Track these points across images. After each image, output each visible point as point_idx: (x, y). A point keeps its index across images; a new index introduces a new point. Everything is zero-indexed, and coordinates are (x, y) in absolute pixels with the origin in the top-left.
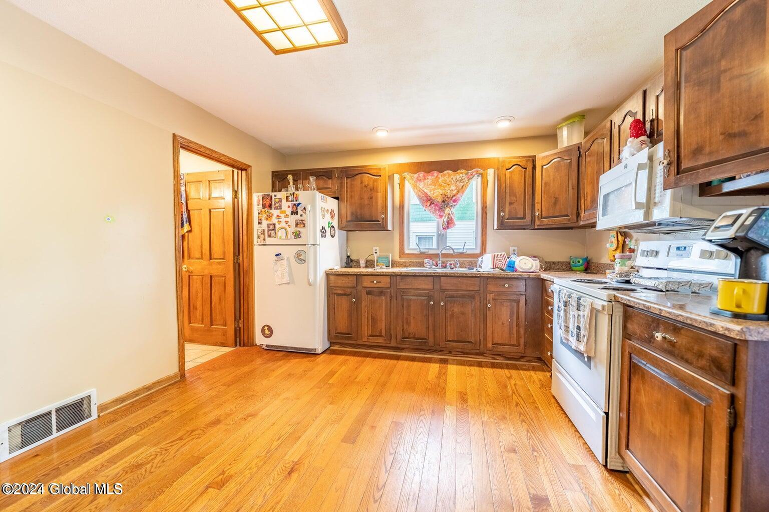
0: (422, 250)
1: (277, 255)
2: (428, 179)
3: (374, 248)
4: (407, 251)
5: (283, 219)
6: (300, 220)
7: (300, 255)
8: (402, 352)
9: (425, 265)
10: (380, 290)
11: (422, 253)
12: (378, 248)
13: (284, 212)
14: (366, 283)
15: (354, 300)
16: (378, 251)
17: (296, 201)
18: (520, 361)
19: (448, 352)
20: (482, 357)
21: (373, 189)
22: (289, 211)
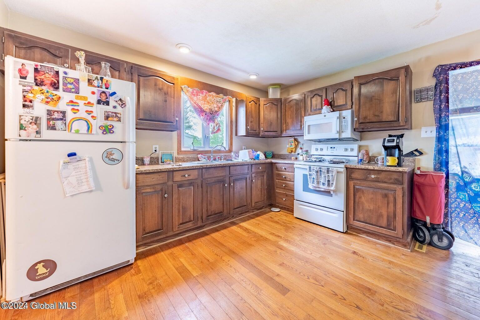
0: (195, 148)
1: (70, 155)
2: (199, 95)
3: (154, 146)
4: (183, 149)
5: (82, 108)
6: (113, 113)
7: (111, 154)
8: (203, 229)
9: (200, 159)
10: (190, 182)
11: (194, 150)
12: (157, 146)
13: (85, 98)
14: (178, 177)
15: (166, 196)
16: (157, 149)
17: (107, 88)
18: (263, 209)
19: (232, 217)
20: (248, 213)
21: (168, 94)
22: (93, 99)
